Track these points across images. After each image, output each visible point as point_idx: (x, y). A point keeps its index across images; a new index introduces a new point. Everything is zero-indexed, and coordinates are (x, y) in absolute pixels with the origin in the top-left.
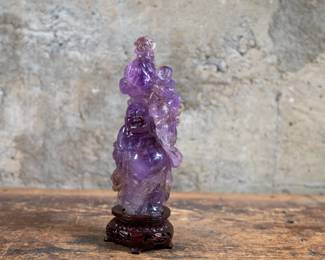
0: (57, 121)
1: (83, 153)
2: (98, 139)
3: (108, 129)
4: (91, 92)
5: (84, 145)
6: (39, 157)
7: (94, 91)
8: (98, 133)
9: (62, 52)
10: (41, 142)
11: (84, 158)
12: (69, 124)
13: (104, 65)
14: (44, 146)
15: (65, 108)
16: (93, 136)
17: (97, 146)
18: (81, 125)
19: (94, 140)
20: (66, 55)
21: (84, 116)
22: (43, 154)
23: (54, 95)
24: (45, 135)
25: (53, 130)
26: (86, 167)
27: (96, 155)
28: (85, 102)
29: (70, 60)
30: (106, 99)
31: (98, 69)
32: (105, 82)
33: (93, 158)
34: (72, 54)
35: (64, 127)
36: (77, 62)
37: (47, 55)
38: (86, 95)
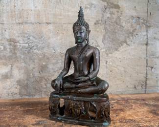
0: (31, 74)
1: (41, 85)
2: (46, 80)
3: (49, 76)
4: (43, 64)
5: (41, 82)
6: (26, 87)
7: (44, 64)
8: (46, 78)
9: (32, 51)
10: (26, 82)
11: (42, 87)
12: (35, 75)
13: (47, 55)
14: (27, 83)
15: (34, 70)
16: (44, 79)
17: (46, 82)
18: (40, 76)
19: (45, 80)
20: (33, 52)
21: (41, 72)
22: (27, 86)
23: (30, 65)
24: (27, 80)
25: (30, 77)
26: (42, 90)
27: (46, 85)
28: (41, 68)
29: (34, 53)
30: (48, 66)
31: (44, 56)
32: (47, 60)
33: (45, 86)
34: (35, 51)
35: (34, 77)
36: (37, 54)
37: (26, 52)
38: (41, 65)
